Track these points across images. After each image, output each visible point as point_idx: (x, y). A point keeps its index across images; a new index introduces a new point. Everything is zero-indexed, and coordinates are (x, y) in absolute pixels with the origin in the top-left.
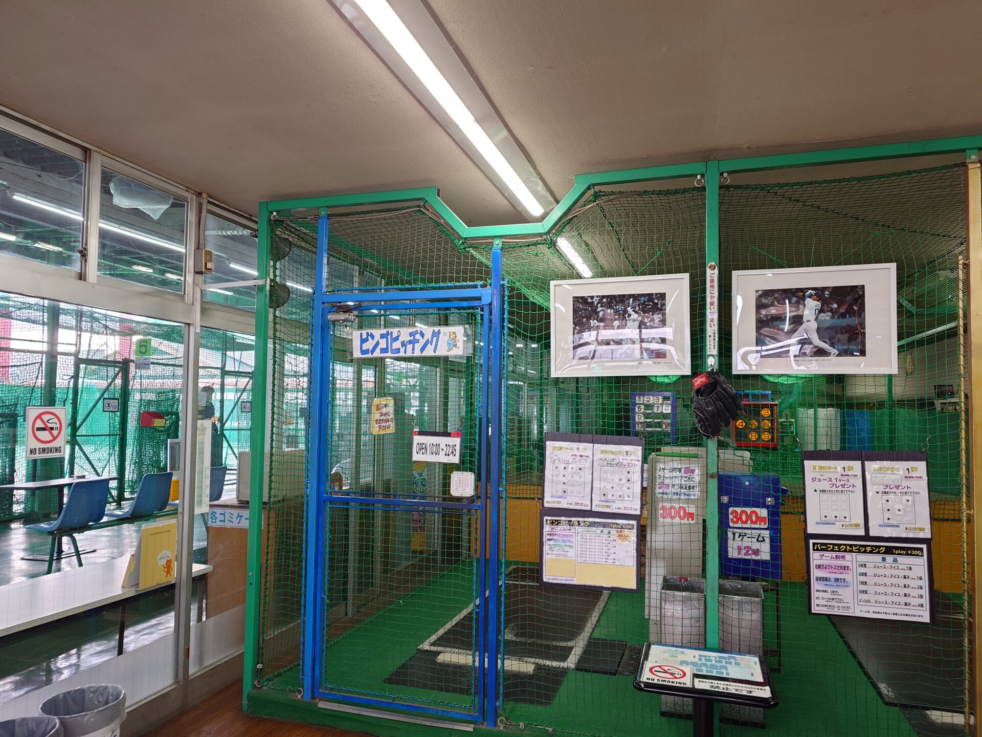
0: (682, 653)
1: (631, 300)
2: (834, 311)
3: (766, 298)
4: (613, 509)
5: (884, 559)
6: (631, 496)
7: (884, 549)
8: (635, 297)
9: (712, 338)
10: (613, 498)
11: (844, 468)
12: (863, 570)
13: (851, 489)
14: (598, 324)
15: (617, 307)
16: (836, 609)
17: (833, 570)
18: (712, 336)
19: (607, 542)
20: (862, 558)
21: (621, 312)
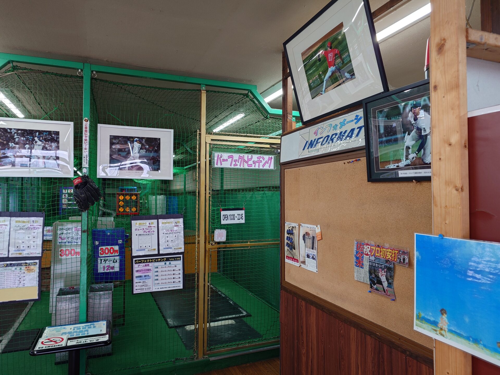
0: (64, 328)
1: (37, 133)
2: (147, 149)
3: (114, 140)
4: (23, 255)
5: (165, 264)
6: (35, 246)
7: (165, 259)
8: (40, 132)
9: (85, 158)
10: (23, 248)
11: (150, 223)
12: (156, 270)
13: (152, 233)
14: (14, 145)
15: (28, 136)
16: (145, 290)
17: (144, 272)
18: (85, 157)
19: (19, 274)
20: (156, 264)
21: (30, 140)
